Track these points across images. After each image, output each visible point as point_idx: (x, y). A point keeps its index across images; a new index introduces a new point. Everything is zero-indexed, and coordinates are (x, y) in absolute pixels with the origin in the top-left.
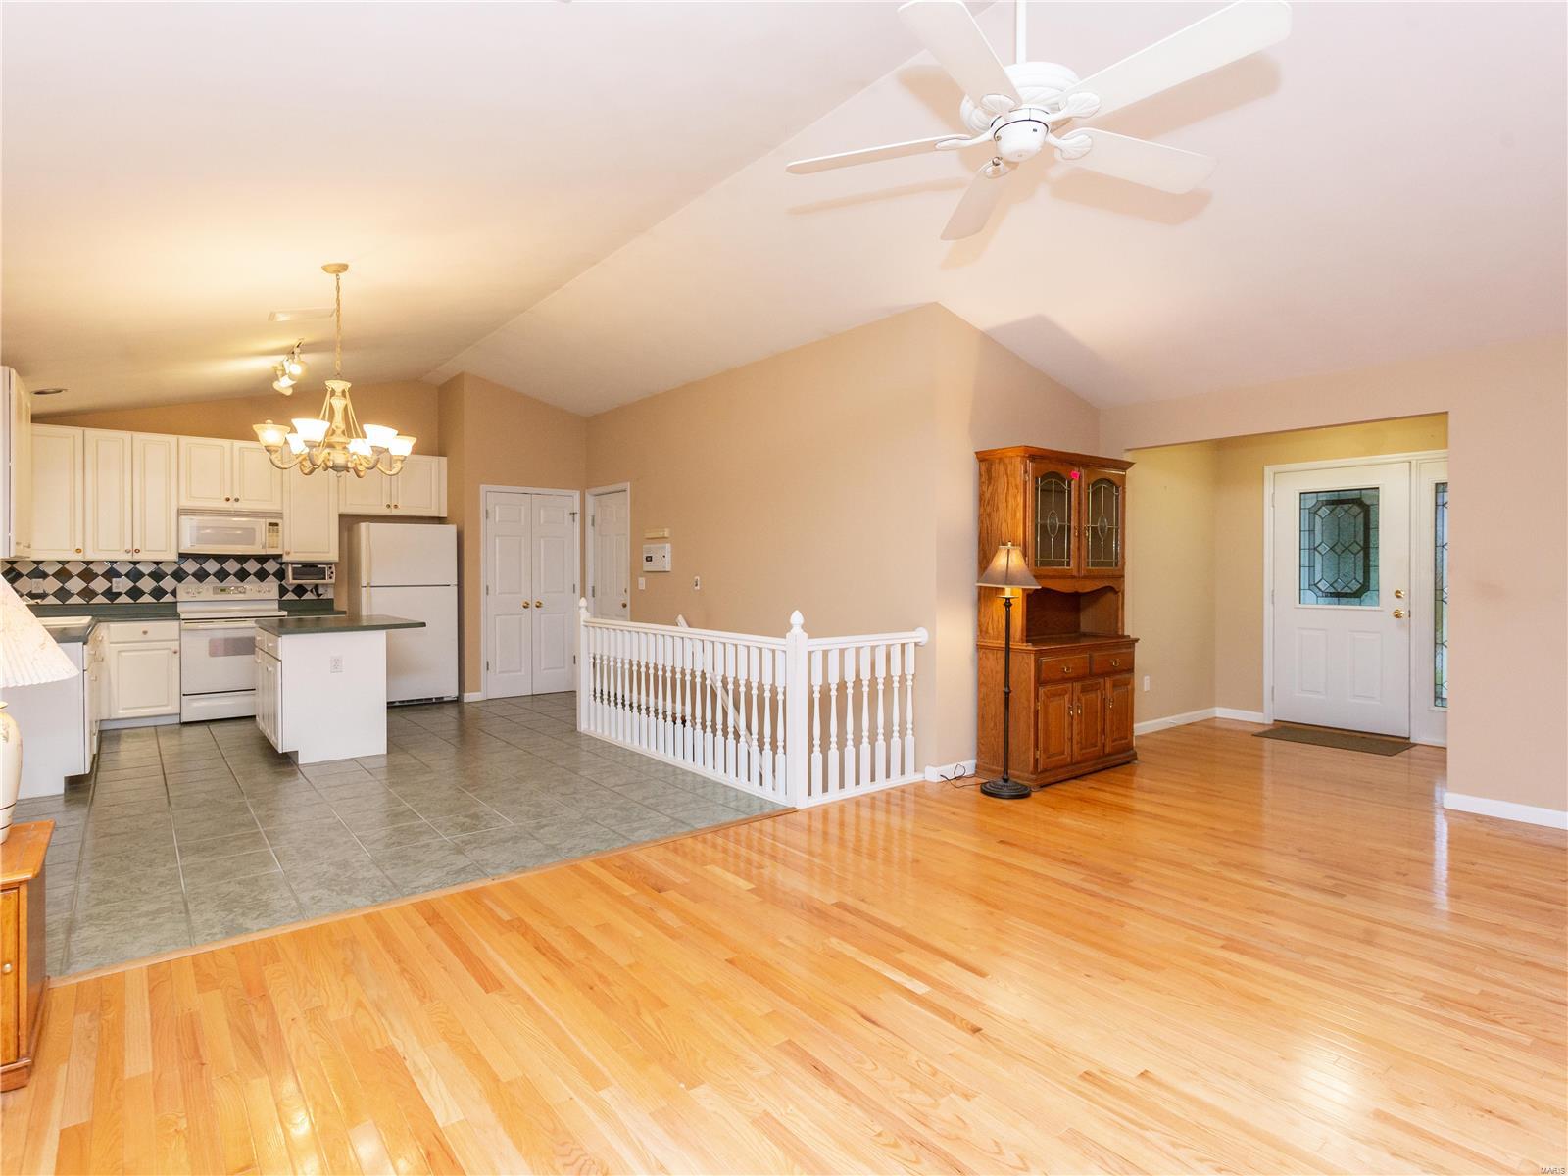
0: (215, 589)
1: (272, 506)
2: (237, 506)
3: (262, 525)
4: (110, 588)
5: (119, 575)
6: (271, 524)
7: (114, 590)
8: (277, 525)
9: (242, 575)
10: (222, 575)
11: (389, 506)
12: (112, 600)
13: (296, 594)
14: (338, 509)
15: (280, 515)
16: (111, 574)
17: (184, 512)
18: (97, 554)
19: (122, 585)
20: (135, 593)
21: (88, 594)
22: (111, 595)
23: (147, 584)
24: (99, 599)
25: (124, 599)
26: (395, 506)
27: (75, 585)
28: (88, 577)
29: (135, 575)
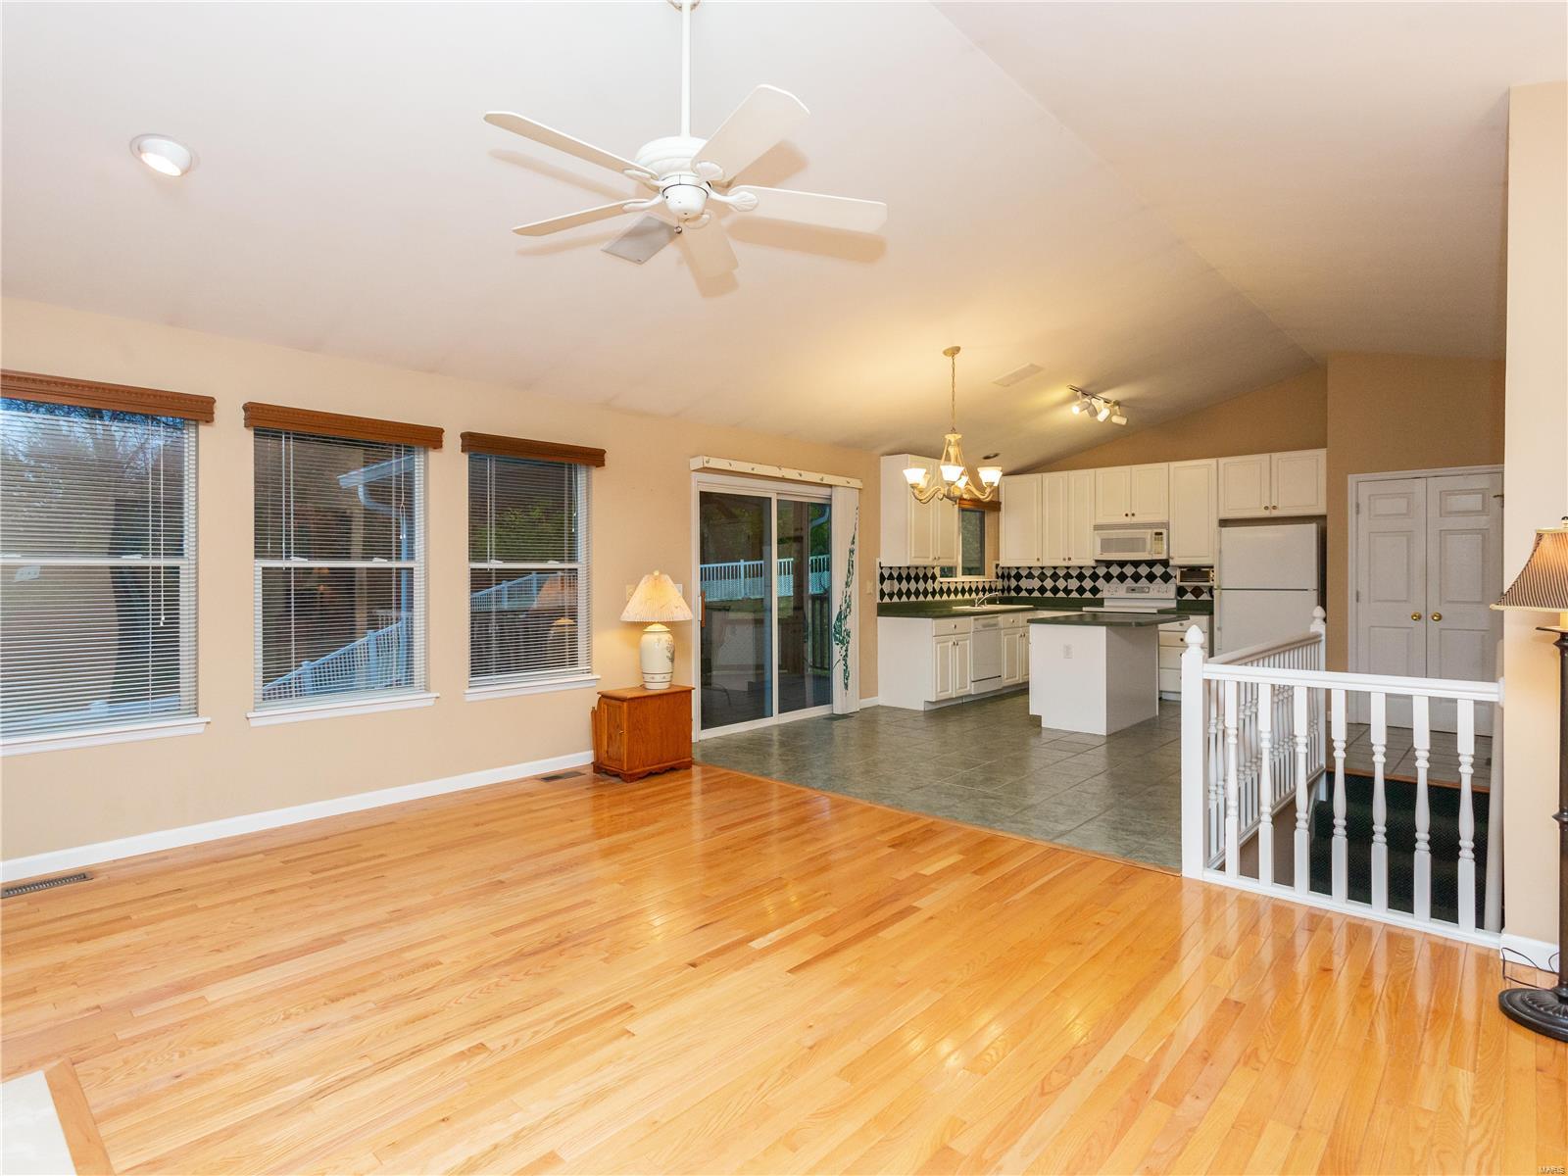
0: (1128, 588)
1: (1160, 518)
2: (1134, 520)
3: (1149, 534)
4: (1066, 586)
5: (1071, 577)
6: (1157, 534)
7: (1069, 588)
8: (1161, 534)
9: (1151, 577)
10: (1136, 578)
11: (1266, 508)
12: (1068, 594)
13: (1193, 594)
14: (1218, 513)
15: (1166, 525)
16: (1068, 576)
17: (1097, 528)
18: (1048, 562)
19: (1074, 584)
20: (1081, 590)
21: (1055, 590)
22: (1067, 591)
23: (1088, 584)
24: (1061, 594)
25: (1074, 595)
26: (1274, 508)
27: (1049, 583)
28: (1055, 577)
29: (1081, 577)
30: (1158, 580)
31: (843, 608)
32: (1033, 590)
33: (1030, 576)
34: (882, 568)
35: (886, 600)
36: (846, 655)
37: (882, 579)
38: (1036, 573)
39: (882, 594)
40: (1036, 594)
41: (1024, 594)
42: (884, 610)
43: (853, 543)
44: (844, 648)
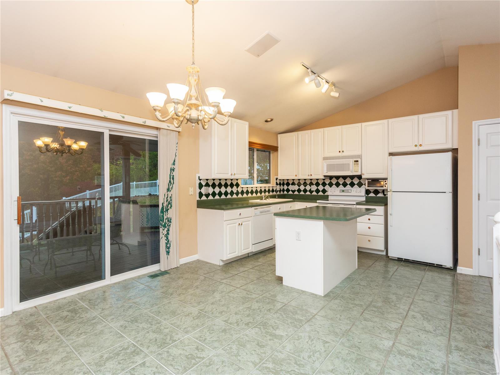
0: (340, 190)
1: (357, 153)
2: (344, 154)
3: (351, 161)
4: (311, 189)
5: (313, 184)
6: (355, 161)
8: (357, 161)
9: (352, 185)
10: (345, 185)
11: (416, 146)
12: (311, 193)
13: (374, 194)
14: (388, 150)
15: (360, 156)
16: (311, 184)
17: (325, 159)
18: (301, 177)
19: (314, 188)
20: (317, 191)
21: (305, 191)
22: (311, 191)
23: (321, 188)
24: (308, 193)
25: (314, 193)
26: (421, 145)
27: (302, 188)
28: (305, 185)
29: (317, 184)
30: (356, 186)
31: (165, 205)
32: (295, 191)
33: (293, 184)
34: (200, 180)
35: (204, 198)
36: (168, 234)
37: (201, 186)
38: (296, 182)
39: (201, 195)
40: (296, 193)
41: (291, 193)
42: (201, 204)
43: (174, 164)
44: (166, 229)
